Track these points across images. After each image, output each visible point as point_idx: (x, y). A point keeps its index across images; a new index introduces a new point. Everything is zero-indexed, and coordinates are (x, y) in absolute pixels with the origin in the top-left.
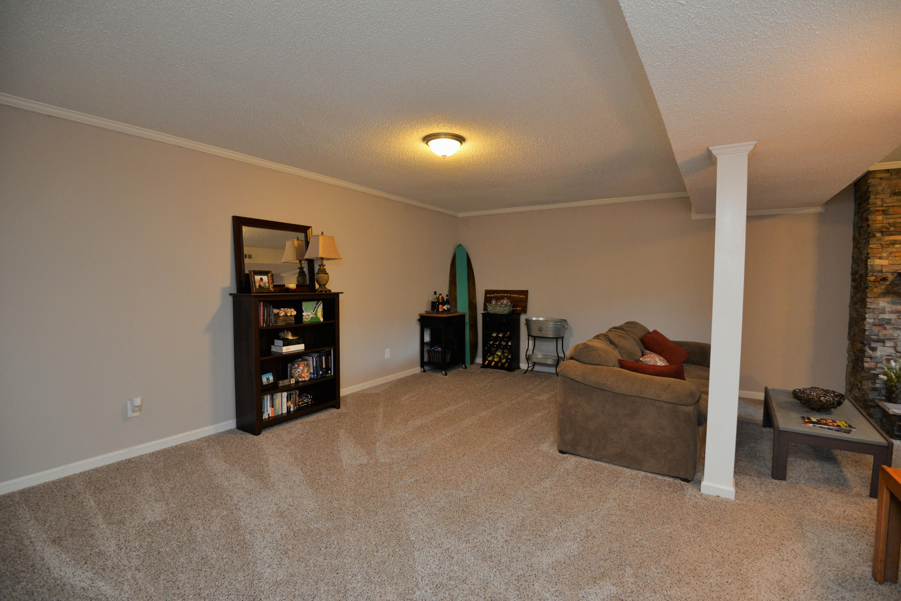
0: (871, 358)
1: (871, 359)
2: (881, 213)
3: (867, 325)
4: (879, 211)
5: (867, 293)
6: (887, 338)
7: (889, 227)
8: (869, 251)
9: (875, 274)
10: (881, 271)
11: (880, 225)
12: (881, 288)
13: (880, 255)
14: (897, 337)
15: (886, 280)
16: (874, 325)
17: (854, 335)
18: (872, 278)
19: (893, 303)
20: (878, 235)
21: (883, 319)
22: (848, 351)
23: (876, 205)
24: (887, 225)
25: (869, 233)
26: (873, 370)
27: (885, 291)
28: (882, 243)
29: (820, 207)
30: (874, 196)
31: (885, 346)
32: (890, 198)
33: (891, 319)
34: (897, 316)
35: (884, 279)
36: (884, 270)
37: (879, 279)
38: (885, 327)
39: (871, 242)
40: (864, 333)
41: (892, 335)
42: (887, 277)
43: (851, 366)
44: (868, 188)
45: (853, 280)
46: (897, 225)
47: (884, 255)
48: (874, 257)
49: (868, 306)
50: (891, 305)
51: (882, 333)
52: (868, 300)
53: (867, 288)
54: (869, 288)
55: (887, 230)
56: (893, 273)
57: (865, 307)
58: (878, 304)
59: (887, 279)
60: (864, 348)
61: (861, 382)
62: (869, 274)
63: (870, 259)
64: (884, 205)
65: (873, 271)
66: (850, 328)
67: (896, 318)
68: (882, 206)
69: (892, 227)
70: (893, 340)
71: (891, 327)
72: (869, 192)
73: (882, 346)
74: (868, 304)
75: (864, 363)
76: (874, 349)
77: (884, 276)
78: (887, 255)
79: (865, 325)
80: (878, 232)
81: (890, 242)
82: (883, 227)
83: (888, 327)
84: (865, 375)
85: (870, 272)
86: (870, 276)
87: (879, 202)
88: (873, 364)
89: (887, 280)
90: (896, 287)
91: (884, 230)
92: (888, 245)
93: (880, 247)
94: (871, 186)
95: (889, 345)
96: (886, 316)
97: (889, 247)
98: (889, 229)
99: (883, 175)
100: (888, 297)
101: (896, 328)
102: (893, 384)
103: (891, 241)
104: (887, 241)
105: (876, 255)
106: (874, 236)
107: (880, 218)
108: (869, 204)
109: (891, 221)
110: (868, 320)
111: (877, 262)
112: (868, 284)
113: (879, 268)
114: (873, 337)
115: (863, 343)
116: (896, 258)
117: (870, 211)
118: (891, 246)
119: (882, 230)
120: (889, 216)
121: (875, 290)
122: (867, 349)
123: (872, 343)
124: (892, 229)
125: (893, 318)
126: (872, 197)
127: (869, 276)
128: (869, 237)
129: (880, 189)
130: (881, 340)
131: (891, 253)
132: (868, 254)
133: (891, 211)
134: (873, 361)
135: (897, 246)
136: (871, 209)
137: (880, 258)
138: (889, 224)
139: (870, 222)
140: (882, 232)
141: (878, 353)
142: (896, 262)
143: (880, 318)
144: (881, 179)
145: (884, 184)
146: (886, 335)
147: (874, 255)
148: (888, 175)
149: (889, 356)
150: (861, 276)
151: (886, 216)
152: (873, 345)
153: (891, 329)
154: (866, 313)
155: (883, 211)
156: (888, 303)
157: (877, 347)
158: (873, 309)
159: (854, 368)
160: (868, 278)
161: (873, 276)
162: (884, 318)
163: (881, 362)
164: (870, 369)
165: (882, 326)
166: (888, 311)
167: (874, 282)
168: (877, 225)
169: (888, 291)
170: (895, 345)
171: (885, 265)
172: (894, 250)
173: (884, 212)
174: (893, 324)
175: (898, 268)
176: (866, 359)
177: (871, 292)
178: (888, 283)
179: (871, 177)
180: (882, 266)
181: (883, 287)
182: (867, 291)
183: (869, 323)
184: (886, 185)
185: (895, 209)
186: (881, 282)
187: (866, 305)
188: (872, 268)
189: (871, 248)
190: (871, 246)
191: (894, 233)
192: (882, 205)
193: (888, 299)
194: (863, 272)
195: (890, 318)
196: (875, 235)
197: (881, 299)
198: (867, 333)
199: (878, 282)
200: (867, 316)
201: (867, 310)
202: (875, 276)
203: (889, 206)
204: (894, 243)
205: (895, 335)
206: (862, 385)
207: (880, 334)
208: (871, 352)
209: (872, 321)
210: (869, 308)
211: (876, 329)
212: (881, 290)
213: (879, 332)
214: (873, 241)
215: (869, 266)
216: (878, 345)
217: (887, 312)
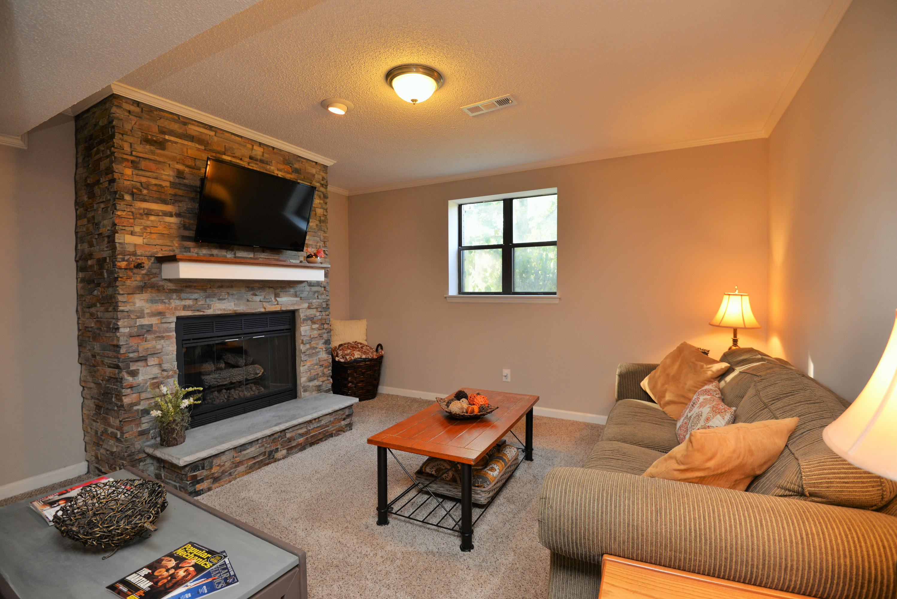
0: (131, 387)
1: (132, 390)
2: (130, 164)
3: (121, 338)
4: (127, 160)
5: (118, 286)
6: (149, 353)
7: (141, 188)
8: (116, 222)
9: (126, 258)
10: (134, 254)
11: (129, 183)
12: (135, 280)
13: (132, 229)
14: (162, 349)
15: (142, 267)
16: (131, 336)
17: (94, 356)
18: (123, 264)
19: (152, 301)
20: (127, 197)
21: (142, 326)
22: (83, 383)
23: (122, 151)
24: (139, 184)
25: (116, 193)
26: (136, 405)
27: (142, 284)
28: (133, 210)
29: (19, 138)
30: (120, 136)
31: (148, 366)
32: (141, 146)
33: (152, 325)
34: (158, 320)
35: (139, 266)
36: (139, 252)
37: (132, 266)
38: (146, 338)
39: (118, 207)
40: (118, 352)
41: (155, 347)
42: (144, 263)
43: (92, 406)
44: (112, 121)
45: (80, 269)
46: (151, 188)
47: (137, 229)
48: (123, 231)
49: (121, 308)
50: (150, 305)
51: (144, 346)
52: (120, 298)
53: (116, 279)
54: (119, 279)
55: (139, 193)
56: (149, 257)
57: (115, 310)
58: (134, 304)
59: (143, 265)
60: (121, 375)
61: (120, 429)
62: (118, 257)
63: (117, 233)
64: (134, 153)
65: (124, 254)
66: (80, 345)
67: (157, 322)
68: (131, 155)
69: (144, 188)
70: (156, 355)
71: (153, 336)
72: (113, 127)
73: (144, 366)
74: (120, 304)
75: (123, 398)
76: (134, 374)
77: (139, 261)
78: (141, 229)
79: (118, 339)
80: (127, 193)
81: (144, 211)
82: (134, 187)
83: (149, 337)
84: (126, 416)
85: (119, 255)
86: (120, 260)
87: (127, 148)
88: (134, 395)
89: (144, 267)
90: (154, 277)
91: (135, 190)
92: (141, 214)
93: (132, 217)
94: (115, 118)
95: (153, 363)
96: (146, 321)
97: (143, 219)
98: (141, 191)
99: (132, 108)
100: (146, 292)
101: (159, 337)
102: (171, 419)
103: (144, 209)
104: (140, 209)
105: (126, 228)
106: (122, 198)
107: (128, 172)
108: (113, 146)
109: (144, 180)
110: (121, 330)
111: (129, 239)
112: (118, 273)
113: (131, 249)
114: (131, 355)
115: (117, 367)
116: (153, 235)
117: (115, 158)
118: (144, 217)
119: (132, 192)
120: (140, 173)
121: (128, 282)
122: (126, 376)
123: (131, 364)
124: (145, 192)
125: (155, 322)
126: (117, 136)
127: (118, 260)
128: (114, 199)
129: (128, 127)
130: (143, 358)
131: (145, 228)
132: (114, 225)
133: (143, 164)
134: (134, 392)
135: (152, 218)
136: (116, 154)
137: (132, 233)
138: (141, 183)
139: (116, 176)
140: (132, 194)
141: (141, 378)
142: (152, 242)
143: (138, 324)
144: (129, 112)
145: (133, 122)
146: (148, 349)
147: (124, 228)
148: (137, 110)
149: (153, 378)
150: (101, 262)
151: (136, 172)
152: (133, 367)
153: (153, 339)
154: (118, 319)
155: (132, 162)
156: (147, 301)
157: (138, 370)
158: (127, 312)
159: (98, 407)
160: (118, 264)
161: (123, 260)
162: (143, 323)
163: (145, 391)
164: (132, 405)
165: (141, 337)
166: (148, 313)
167: (126, 269)
168: (125, 182)
169: (145, 283)
170: (159, 362)
171: (139, 245)
172: (149, 223)
173: (135, 165)
174: (155, 332)
175: (155, 250)
176: (125, 391)
177: (123, 285)
178: (144, 272)
179: (116, 103)
180: (135, 245)
181: (138, 278)
182: (118, 284)
183: (124, 334)
184: (135, 124)
185: (147, 163)
186: (135, 271)
187: (118, 306)
188: (122, 248)
189: (119, 216)
190: (119, 213)
191: (147, 198)
192: (131, 152)
193: (146, 296)
194: (106, 254)
195: (150, 323)
196: (123, 196)
197: (137, 296)
198: (122, 351)
199: (131, 269)
200: (120, 323)
201: (120, 315)
202: (126, 261)
203: (140, 157)
204: (148, 213)
205: (159, 347)
206: (122, 433)
207: (140, 349)
208: (130, 379)
209: (127, 330)
210: (123, 311)
211: (133, 342)
212: (137, 282)
213: (138, 346)
214: (121, 205)
215: (117, 245)
216: (139, 366)
217: (146, 316)
